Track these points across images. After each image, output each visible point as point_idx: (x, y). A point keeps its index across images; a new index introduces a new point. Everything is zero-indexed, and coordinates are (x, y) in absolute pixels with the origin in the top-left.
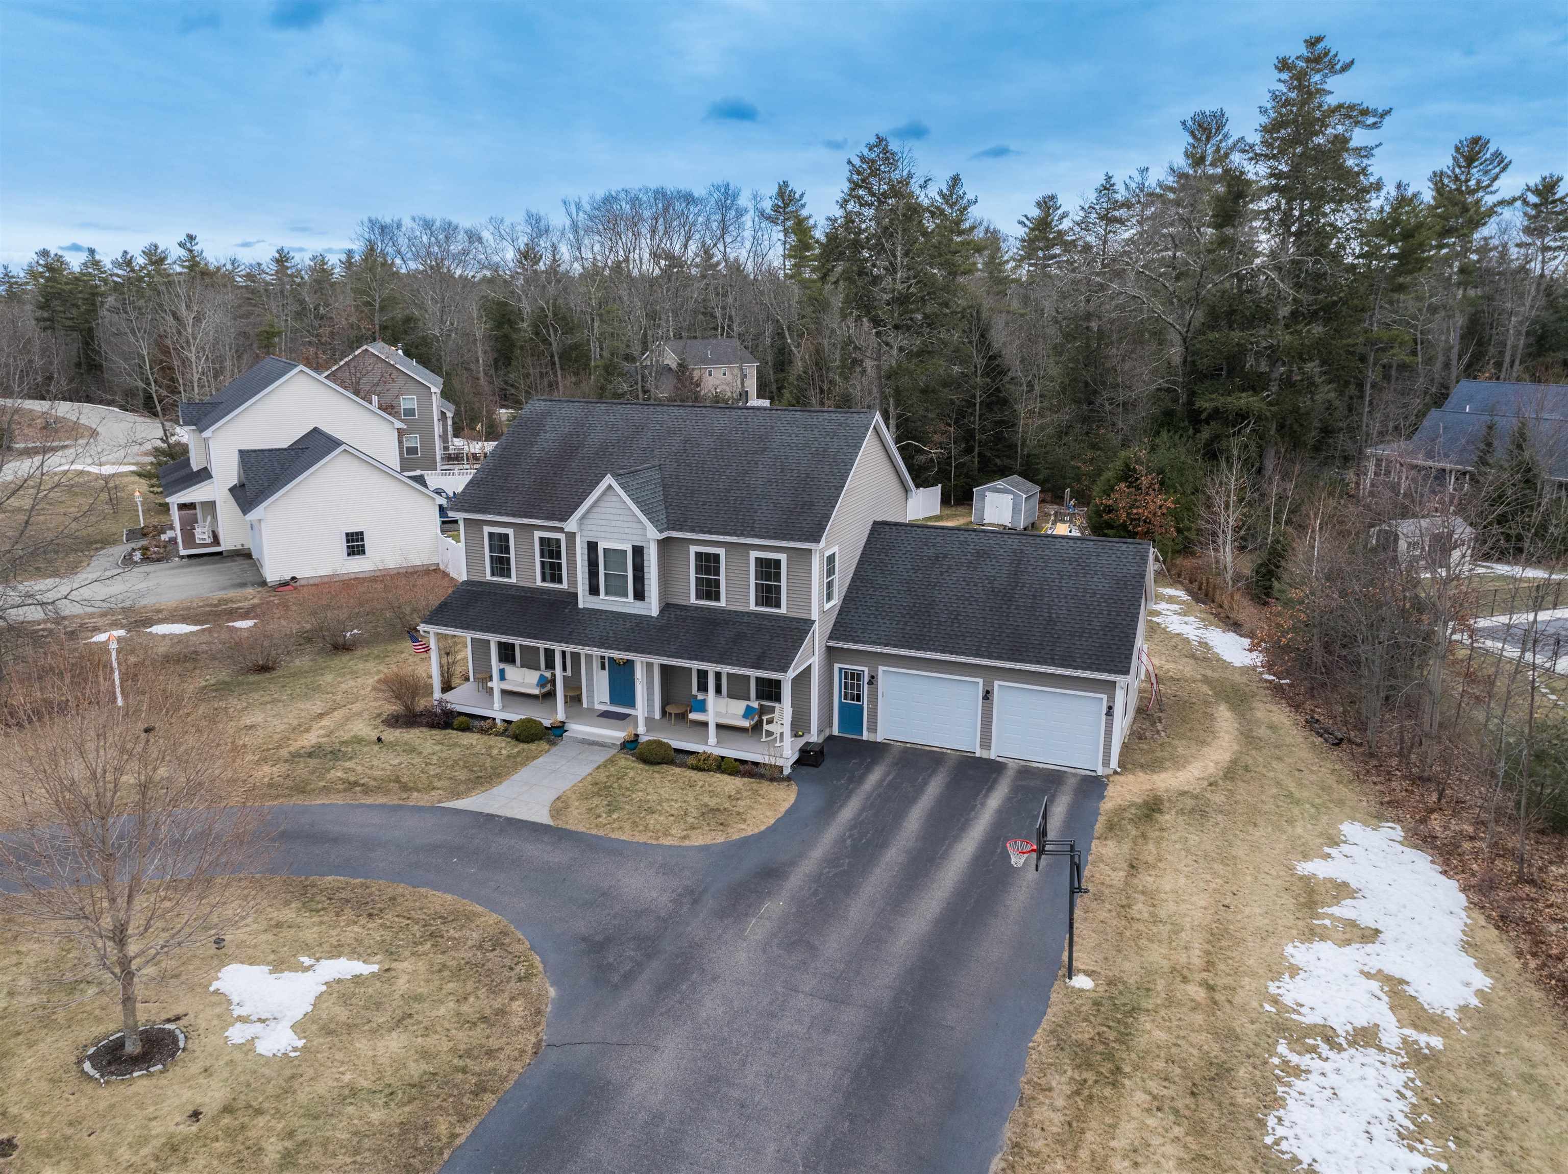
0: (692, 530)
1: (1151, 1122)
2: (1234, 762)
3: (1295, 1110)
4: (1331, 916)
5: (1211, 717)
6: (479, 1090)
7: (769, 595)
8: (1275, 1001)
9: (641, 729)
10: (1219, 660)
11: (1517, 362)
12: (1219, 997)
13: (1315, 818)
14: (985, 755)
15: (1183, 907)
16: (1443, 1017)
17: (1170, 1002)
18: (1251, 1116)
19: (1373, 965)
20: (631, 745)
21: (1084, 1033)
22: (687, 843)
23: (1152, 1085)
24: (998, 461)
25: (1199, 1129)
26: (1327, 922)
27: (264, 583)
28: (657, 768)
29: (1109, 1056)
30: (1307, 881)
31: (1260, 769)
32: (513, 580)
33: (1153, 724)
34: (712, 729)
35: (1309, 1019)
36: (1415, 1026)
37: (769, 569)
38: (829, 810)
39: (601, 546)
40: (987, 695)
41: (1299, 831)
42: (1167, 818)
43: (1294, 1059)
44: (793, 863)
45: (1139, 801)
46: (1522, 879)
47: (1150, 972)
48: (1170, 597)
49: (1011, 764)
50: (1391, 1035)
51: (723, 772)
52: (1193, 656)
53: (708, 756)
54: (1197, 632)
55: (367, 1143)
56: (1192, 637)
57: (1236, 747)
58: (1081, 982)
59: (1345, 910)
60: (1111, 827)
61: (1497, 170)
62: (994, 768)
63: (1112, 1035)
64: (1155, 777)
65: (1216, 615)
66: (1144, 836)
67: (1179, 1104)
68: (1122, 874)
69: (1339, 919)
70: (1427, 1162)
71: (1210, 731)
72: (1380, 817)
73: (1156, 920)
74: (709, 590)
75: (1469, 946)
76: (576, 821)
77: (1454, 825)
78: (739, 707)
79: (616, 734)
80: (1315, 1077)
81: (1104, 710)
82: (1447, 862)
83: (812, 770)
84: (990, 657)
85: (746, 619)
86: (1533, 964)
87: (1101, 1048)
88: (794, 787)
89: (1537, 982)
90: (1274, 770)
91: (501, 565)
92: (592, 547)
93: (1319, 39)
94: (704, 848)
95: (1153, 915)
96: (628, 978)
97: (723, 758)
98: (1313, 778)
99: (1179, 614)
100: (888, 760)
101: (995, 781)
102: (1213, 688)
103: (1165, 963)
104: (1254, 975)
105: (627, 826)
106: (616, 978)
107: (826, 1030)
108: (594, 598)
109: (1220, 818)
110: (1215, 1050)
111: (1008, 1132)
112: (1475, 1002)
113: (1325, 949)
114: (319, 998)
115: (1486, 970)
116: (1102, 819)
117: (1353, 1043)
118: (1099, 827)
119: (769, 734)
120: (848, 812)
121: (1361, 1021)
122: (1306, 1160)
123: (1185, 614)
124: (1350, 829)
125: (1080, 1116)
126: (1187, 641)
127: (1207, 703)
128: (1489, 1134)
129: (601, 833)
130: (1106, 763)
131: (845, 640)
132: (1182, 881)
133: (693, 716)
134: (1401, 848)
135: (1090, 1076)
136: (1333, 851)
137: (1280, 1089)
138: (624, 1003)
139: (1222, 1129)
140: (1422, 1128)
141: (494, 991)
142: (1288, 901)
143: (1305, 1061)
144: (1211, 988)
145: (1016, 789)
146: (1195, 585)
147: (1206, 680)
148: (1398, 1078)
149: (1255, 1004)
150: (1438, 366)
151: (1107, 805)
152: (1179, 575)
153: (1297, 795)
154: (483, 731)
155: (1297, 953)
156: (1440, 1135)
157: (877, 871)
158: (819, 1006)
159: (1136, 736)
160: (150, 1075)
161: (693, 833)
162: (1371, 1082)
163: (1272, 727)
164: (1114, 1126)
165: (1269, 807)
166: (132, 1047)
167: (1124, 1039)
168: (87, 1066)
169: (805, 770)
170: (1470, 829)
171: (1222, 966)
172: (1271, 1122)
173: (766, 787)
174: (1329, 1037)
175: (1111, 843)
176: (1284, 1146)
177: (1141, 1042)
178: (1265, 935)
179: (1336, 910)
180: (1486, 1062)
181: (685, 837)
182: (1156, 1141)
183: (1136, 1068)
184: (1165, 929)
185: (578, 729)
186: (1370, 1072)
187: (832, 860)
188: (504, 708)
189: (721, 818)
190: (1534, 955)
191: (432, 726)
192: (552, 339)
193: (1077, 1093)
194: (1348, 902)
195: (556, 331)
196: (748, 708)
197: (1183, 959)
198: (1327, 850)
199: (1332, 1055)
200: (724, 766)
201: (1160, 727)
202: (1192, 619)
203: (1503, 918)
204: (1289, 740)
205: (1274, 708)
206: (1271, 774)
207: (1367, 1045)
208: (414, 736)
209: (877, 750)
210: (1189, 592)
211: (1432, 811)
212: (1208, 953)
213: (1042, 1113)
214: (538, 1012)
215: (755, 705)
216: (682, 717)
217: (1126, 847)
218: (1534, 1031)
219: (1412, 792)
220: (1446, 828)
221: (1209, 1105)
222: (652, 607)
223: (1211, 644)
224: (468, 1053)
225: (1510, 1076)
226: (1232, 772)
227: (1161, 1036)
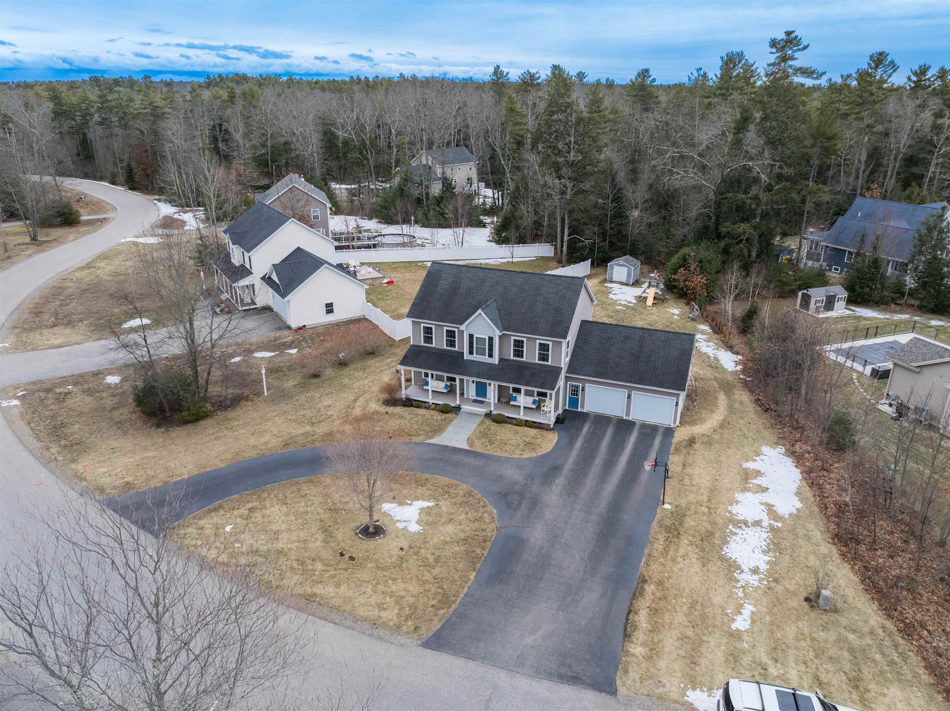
0: (513, 331)
1: (689, 548)
2: (724, 420)
3: (732, 545)
4: (753, 483)
5: (716, 398)
6: (485, 541)
7: (543, 357)
8: (730, 512)
9: (492, 409)
10: (722, 368)
11: (894, 176)
12: (712, 511)
13: (752, 444)
14: (627, 418)
15: (701, 481)
16: (783, 517)
17: (696, 512)
18: (719, 546)
19: (764, 500)
20: (488, 415)
21: (668, 522)
22: (522, 457)
23: (689, 538)
24: (619, 244)
25: (703, 550)
26: (751, 485)
27: (289, 328)
28: (501, 425)
29: (676, 530)
30: (746, 469)
31: (734, 423)
32: (434, 345)
33: (693, 402)
34: (522, 408)
35: (740, 518)
36: (774, 520)
37: (544, 348)
38: (571, 443)
39: (475, 336)
40: (629, 397)
41: (746, 450)
42: (697, 446)
43: (734, 530)
44: (563, 464)
45: (687, 438)
46: (823, 469)
47: (689, 503)
48: (703, 330)
49: (637, 422)
50: (765, 524)
51: (528, 426)
52: (711, 366)
53: (521, 420)
54: (713, 352)
55: (458, 556)
56: (711, 355)
57: (725, 413)
58: (667, 506)
59: (757, 481)
60: (676, 449)
61: (891, 71)
62: (630, 424)
63: (677, 523)
64: (693, 428)
65: (723, 341)
66: (688, 453)
67: (697, 543)
68: (680, 468)
69: (755, 484)
70: (769, 558)
71: (715, 405)
72: (777, 444)
73: (692, 485)
74: (519, 353)
75: (798, 493)
76: (478, 447)
77: (804, 447)
78: (530, 399)
79: (482, 410)
80: (740, 535)
81: (675, 403)
82: (798, 462)
83: (562, 425)
84: (631, 382)
85: (534, 366)
86: (818, 499)
87: (673, 527)
88: (556, 434)
89: (817, 506)
90: (739, 423)
91: (428, 339)
92: (471, 336)
93: (792, 32)
94: (530, 459)
95: (691, 483)
96: (519, 506)
97: (527, 421)
98: (755, 426)
99: (706, 341)
100: (590, 421)
101: (632, 430)
102: (718, 383)
103: (695, 500)
104: (724, 503)
105: (499, 450)
106: (514, 506)
107: (587, 522)
108: (471, 356)
109: (717, 445)
110: (709, 528)
111: (646, 551)
112: (795, 512)
113: (749, 495)
114: (419, 514)
115: (801, 502)
116: (673, 446)
117: (753, 525)
118: (672, 449)
119: (543, 411)
120: (579, 443)
121: (756, 519)
122: (734, 558)
123: (708, 341)
124: (766, 449)
125: (668, 547)
126: (709, 357)
127: (716, 391)
128: (789, 551)
129: (490, 453)
130: (675, 423)
131: (573, 374)
132: (702, 470)
133: (512, 403)
134: (783, 457)
135: (671, 535)
136: (757, 458)
137: (728, 539)
138: (519, 514)
139: (710, 550)
140: (769, 550)
141: (476, 511)
142: (738, 478)
143: (737, 531)
144: (709, 508)
145: (640, 434)
146: (714, 323)
147: (716, 379)
148: (765, 535)
149: (723, 513)
150: (852, 178)
151: (675, 441)
152: (707, 317)
153: (747, 434)
154: (426, 408)
155: (739, 496)
156: (775, 551)
157: (593, 467)
158: (582, 515)
159: (686, 408)
160: (381, 538)
161: (524, 453)
162: (757, 537)
163: (741, 403)
164: (678, 549)
165: (736, 440)
166: (371, 530)
167: (681, 524)
168: (360, 535)
169: (558, 425)
170: (809, 448)
171: (714, 501)
172: (725, 548)
173: (545, 433)
174: (746, 523)
175: (676, 456)
176: (728, 554)
177: (686, 525)
178: (729, 490)
179: (754, 481)
180: (794, 531)
181: (521, 455)
182: (690, 553)
183: (685, 533)
184: (695, 489)
185: (466, 408)
186: (757, 534)
187: (577, 463)
188: (433, 398)
189: (533, 447)
190: (819, 496)
191: (405, 406)
192: (369, 157)
193: (667, 540)
194: (760, 478)
195: (371, 153)
196: (534, 400)
197: (700, 498)
198: (755, 458)
199: (746, 529)
200: (528, 424)
201: (695, 404)
202: (712, 344)
203: (812, 483)
204: (747, 409)
205: (743, 393)
206: (738, 425)
207: (757, 526)
208: (399, 410)
209: (584, 416)
210: (712, 328)
211: (797, 441)
212: (709, 496)
213: (656, 546)
214: (493, 517)
215: (537, 399)
216: (508, 403)
217: (682, 457)
218: (812, 521)
219: (792, 433)
220: (801, 448)
221: (707, 544)
222: (496, 360)
223: (719, 358)
224: (476, 530)
225: (800, 535)
226: (723, 425)
227: (692, 523)
